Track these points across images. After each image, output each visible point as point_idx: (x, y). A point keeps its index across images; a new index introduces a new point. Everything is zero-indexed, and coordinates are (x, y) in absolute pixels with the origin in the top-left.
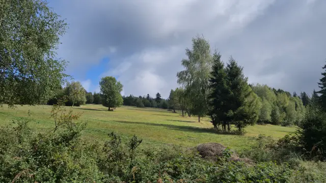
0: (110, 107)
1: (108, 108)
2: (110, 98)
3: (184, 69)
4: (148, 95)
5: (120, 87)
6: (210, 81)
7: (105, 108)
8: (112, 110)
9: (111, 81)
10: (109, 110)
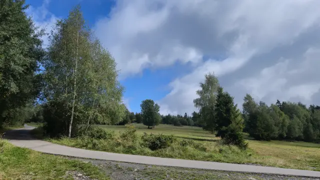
0: (149, 125)
1: (147, 126)
2: (149, 118)
3: (198, 97)
4: (186, 113)
5: (157, 108)
6: (216, 106)
7: (146, 126)
8: (151, 128)
9: (150, 104)
10: (149, 128)
